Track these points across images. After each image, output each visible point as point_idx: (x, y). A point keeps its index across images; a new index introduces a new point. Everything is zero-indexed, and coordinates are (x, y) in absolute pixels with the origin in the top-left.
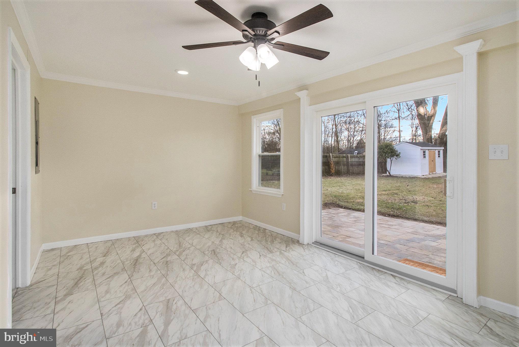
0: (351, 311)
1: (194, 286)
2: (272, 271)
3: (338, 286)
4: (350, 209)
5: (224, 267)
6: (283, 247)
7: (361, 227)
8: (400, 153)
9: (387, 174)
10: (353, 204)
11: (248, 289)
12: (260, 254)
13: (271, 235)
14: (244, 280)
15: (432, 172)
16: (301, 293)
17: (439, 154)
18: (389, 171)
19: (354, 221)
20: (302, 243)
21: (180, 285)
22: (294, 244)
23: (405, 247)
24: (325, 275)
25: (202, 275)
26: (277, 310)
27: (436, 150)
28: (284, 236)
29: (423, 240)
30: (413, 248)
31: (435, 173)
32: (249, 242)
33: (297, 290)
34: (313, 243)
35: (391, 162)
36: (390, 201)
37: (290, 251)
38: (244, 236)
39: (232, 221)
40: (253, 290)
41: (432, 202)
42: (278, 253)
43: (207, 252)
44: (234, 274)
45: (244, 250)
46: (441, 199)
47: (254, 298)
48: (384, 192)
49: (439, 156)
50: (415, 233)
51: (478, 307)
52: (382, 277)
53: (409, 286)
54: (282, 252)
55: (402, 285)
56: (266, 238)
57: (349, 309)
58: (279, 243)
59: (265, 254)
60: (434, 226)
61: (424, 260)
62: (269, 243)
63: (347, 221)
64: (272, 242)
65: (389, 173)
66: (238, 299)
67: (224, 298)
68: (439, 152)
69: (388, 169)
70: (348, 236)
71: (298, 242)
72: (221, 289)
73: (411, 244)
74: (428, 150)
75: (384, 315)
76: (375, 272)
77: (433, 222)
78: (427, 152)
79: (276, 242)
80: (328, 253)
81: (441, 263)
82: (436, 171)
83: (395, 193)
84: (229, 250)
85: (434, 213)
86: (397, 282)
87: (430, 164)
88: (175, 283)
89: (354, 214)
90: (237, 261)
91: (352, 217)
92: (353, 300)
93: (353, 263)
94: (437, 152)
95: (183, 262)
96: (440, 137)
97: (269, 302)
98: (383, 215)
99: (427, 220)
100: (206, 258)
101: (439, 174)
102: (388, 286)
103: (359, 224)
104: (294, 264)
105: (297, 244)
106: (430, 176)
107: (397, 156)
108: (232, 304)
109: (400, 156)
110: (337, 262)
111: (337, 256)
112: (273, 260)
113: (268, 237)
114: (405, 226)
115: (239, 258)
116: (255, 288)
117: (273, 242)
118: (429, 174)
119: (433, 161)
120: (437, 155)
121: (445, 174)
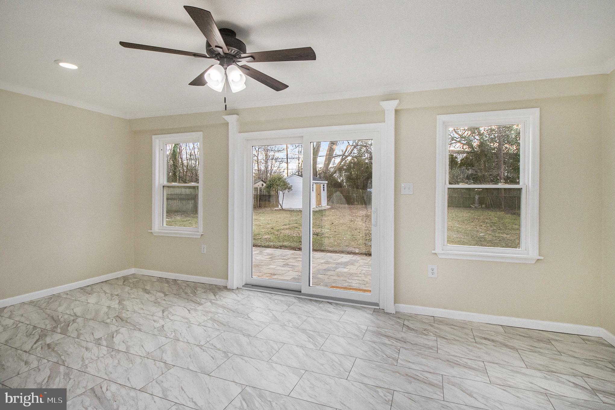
0: (311, 340)
1: (119, 363)
2: (214, 324)
3: (289, 322)
4: (259, 246)
5: (149, 333)
6: (211, 296)
7: (280, 263)
8: (292, 186)
9: (279, 207)
10: (261, 241)
11: (197, 349)
12: (187, 309)
13: (188, 285)
14: (186, 341)
15: (318, 205)
16: (258, 337)
17: (324, 188)
18: (281, 205)
19: (270, 258)
20: (231, 288)
21: (95, 368)
22: (222, 291)
23: (326, 276)
24: (272, 315)
25: (122, 348)
26: (243, 359)
27: (321, 183)
28: (206, 284)
29: (336, 268)
30: (332, 276)
31: (321, 206)
32: (164, 298)
33: (252, 336)
34: (243, 286)
35: (284, 195)
36: (295, 235)
37: (222, 298)
38: (152, 292)
39: (120, 276)
40: (204, 348)
41: (330, 234)
42: (209, 304)
43: (108, 321)
44: (167, 337)
45: (162, 308)
46: (335, 230)
47: (210, 355)
48: (285, 227)
49: (324, 190)
50: (327, 263)
51: (395, 313)
52: (321, 305)
53: (345, 308)
54: (213, 301)
55: (339, 309)
56: (184, 290)
57: (308, 339)
58: (203, 292)
59: (194, 308)
60: (338, 254)
61: (345, 285)
62: (192, 295)
63: (262, 259)
64: (195, 294)
65: (282, 207)
66: (192, 362)
67: (173, 366)
68: (324, 185)
69: (281, 203)
70: (272, 273)
71: (226, 288)
72: (162, 357)
73: (329, 273)
74: (316, 183)
75: (338, 336)
76: (313, 302)
77: (336, 251)
78: (315, 185)
79: (199, 292)
80: (262, 293)
81: (357, 284)
82: (322, 204)
83: (296, 227)
84: (141, 311)
85: (336, 243)
86: (334, 307)
87: (317, 197)
88: (87, 368)
89: (265, 251)
90: (162, 322)
91: (266, 254)
92: (308, 331)
93: (291, 299)
94: (322, 185)
95: (79, 340)
96: (324, 171)
97: (230, 355)
98: (293, 249)
99: (332, 250)
100: (113, 328)
101: (324, 207)
102: (330, 312)
103: (276, 260)
104: (234, 312)
105: (225, 290)
106: (318, 209)
107: (289, 189)
108: (188, 369)
109: (292, 188)
110: (276, 301)
111: (273, 295)
112: (208, 312)
113: (185, 289)
114: (317, 258)
115: (163, 318)
116: (205, 345)
117: (195, 292)
118: (316, 207)
119: (319, 194)
120: (322, 189)
121: (329, 207)
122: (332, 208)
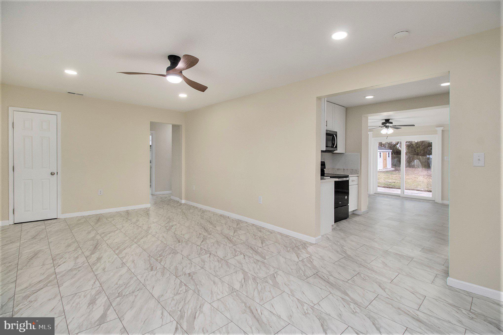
15: (385, 167)
17: (389, 155)
27: (387, 152)
49: (389, 156)
68: (389, 153)
74: (383, 152)
78: (382, 153)
82: (387, 167)
87: (383, 162)
94: (387, 153)
101: (389, 169)
106: (384, 170)
118: (383, 169)
119: (385, 160)
120: (388, 156)
121: (394, 169)
122: (395, 170)
